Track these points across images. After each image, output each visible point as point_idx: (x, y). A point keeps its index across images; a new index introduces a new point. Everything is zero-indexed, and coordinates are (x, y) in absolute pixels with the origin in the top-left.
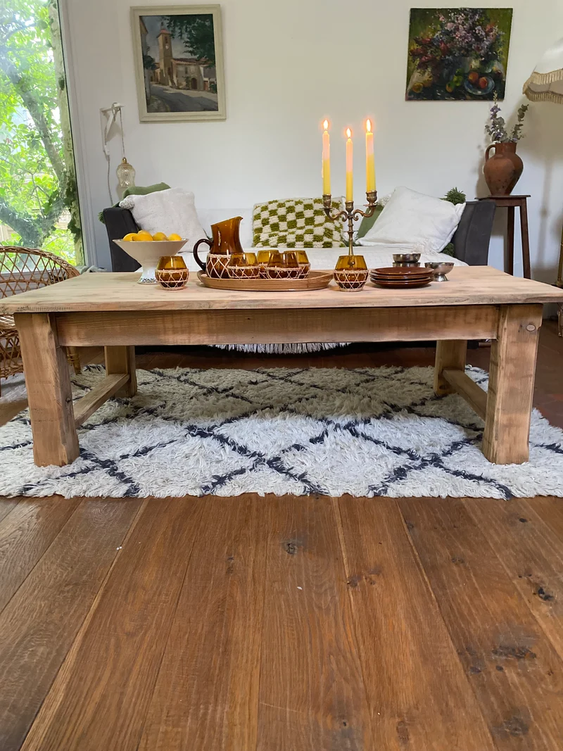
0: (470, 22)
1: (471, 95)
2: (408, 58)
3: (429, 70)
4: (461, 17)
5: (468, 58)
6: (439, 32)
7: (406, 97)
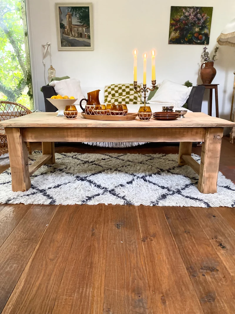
0: (196, 12)
1: (195, 42)
3: (178, 31)
4: (192, 10)
5: (194, 27)
6: (183, 16)
7: (169, 43)
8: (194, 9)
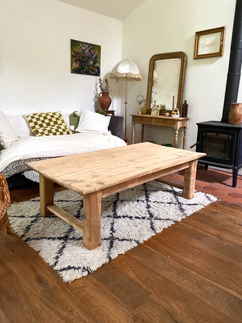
0: (89, 48)
1: (91, 73)
2: (71, 57)
3: (78, 63)
4: (87, 46)
5: (89, 61)
6: (80, 50)
7: (71, 72)
8: (88, 45)
